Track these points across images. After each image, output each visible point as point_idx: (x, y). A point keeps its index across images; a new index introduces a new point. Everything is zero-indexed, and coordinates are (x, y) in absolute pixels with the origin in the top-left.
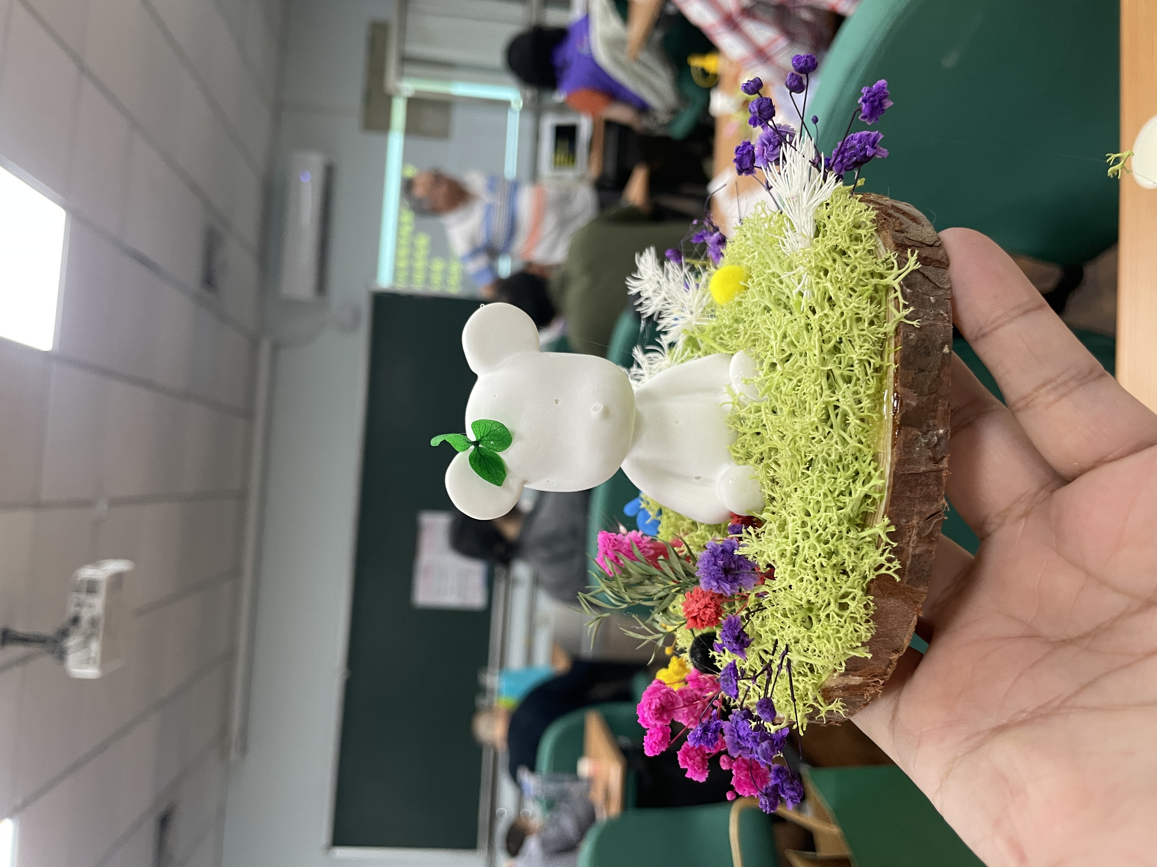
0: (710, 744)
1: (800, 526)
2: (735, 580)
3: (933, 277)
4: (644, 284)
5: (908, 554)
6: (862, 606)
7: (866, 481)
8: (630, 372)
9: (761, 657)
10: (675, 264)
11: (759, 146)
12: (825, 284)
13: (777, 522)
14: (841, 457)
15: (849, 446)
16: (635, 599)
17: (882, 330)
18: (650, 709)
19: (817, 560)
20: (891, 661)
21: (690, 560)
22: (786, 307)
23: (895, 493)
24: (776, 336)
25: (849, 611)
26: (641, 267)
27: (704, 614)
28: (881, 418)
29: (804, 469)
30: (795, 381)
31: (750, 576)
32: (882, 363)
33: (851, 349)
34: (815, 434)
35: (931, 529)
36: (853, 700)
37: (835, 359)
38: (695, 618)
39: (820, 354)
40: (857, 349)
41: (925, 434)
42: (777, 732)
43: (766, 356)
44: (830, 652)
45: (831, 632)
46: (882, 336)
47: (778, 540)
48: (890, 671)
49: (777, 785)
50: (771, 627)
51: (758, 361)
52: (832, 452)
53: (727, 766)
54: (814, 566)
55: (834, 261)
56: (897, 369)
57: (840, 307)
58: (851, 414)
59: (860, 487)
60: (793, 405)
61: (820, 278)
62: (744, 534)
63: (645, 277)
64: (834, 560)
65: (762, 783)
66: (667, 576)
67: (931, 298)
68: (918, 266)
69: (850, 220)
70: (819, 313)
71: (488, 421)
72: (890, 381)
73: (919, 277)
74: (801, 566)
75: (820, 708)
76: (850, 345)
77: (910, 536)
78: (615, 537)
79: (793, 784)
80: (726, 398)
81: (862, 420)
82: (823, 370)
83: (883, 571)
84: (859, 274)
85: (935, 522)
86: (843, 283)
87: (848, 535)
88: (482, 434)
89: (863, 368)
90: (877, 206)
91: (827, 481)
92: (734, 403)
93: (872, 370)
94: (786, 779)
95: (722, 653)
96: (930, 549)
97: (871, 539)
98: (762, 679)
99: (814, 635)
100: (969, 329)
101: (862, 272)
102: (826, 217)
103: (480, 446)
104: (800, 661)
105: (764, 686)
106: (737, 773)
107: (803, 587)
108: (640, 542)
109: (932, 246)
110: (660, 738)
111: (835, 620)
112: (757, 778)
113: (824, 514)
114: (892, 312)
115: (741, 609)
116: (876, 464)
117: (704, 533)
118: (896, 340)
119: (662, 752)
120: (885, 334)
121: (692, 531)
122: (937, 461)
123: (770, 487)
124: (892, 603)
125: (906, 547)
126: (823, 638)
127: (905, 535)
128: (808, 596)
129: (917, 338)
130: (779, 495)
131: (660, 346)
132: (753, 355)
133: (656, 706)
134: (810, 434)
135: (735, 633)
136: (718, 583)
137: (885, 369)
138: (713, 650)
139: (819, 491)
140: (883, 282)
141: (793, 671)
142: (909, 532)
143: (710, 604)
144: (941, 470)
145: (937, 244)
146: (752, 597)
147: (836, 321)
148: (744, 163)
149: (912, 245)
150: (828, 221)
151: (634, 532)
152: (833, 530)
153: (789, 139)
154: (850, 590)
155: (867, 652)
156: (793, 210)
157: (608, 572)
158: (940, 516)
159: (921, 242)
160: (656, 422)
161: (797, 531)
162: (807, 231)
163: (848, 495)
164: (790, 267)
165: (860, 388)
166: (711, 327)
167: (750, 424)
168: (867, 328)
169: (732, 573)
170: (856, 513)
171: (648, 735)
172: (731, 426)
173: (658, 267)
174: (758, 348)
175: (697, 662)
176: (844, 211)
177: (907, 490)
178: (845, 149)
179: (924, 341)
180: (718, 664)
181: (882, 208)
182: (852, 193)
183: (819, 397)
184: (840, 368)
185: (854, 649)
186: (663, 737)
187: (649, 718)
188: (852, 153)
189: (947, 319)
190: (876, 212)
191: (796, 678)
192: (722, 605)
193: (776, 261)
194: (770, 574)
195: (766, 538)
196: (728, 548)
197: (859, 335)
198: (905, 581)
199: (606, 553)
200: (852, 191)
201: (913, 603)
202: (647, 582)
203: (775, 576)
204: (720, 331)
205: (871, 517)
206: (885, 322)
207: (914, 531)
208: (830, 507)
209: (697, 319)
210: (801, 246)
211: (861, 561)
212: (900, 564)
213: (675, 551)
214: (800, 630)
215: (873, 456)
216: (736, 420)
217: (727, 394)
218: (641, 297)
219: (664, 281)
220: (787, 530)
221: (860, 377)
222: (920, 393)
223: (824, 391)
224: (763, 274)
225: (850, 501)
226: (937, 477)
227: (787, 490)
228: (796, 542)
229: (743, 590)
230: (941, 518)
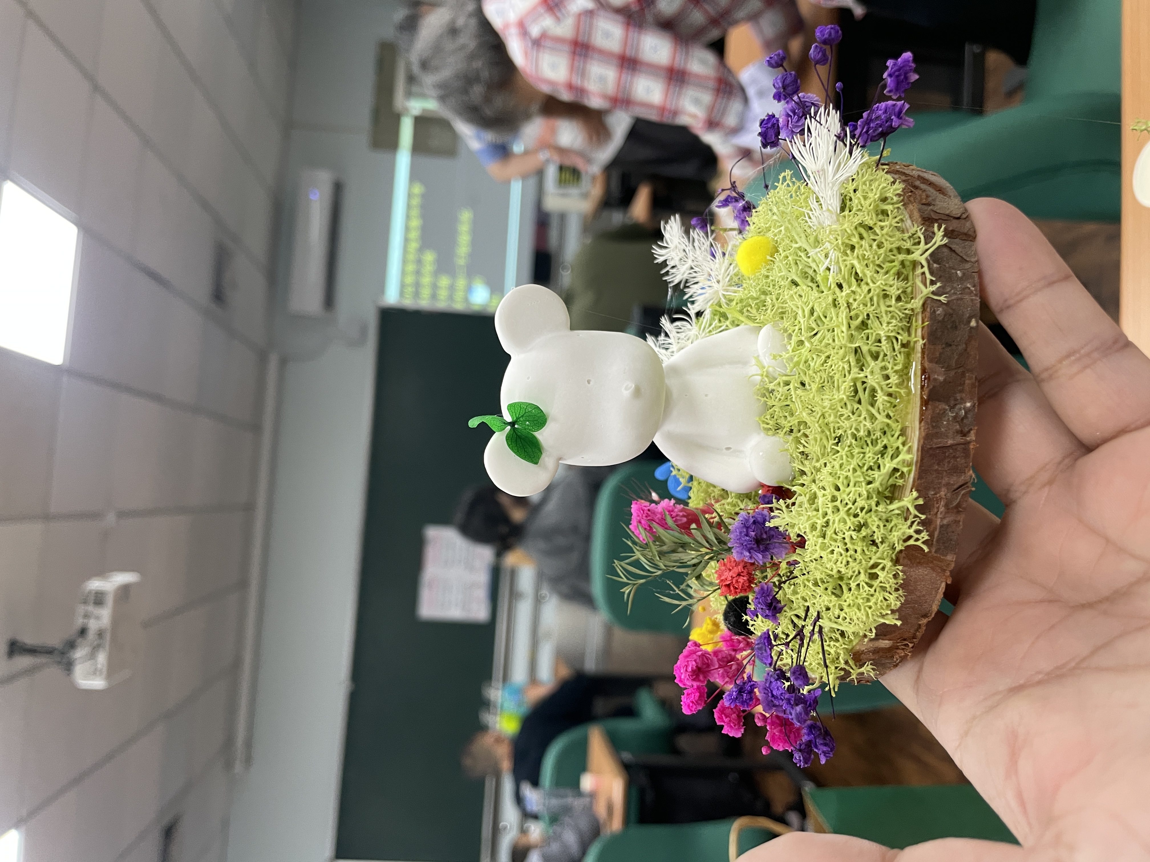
0: (746, 703)
1: (830, 500)
2: (766, 549)
3: (960, 250)
4: (670, 252)
5: (936, 526)
6: (891, 576)
7: (895, 455)
8: (658, 340)
9: (792, 621)
10: (701, 232)
11: (783, 117)
12: (852, 262)
13: (808, 495)
14: (869, 432)
15: (877, 422)
16: (669, 566)
17: (909, 306)
18: (686, 670)
19: (847, 533)
20: (920, 625)
21: (722, 528)
22: (813, 280)
23: (923, 466)
24: (804, 311)
25: (878, 581)
26: (667, 235)
27: (737, 582)
28: (909, 393)
29: (834, 444)
30: (823, 357)
31: (781, 545)
32: (909, 338)
33: (878, 325)
34: (844, 411)
35: (958, 500)
36: (883, 662)
37: (863, 335)
38: (728, 586)
39: (848, 331)
40: (885, 325)
41: (952, 408)
42: (809, 692)
43: (794, 330)
44: (860, 620)
45: (862, 601)
46: (909, 312)
47: (808, 513)
48: (919, 634)
49: (810, 741)
50: (803, 595)
51: (786, 335)
52: (860, 427)
53: (762, 723)
54: (844, 538)
55: (862, 238)
56: (924, 344)
57: (867, 284)
58: (879, 391)
59: (888, 463)
60: (821, 382)
61: (847, 255)
62: (774, 505)
63: (671, 245)
64: (864, 532)
65: (795, 737)
66: (700, 544)
67: (958, 272)
68: (946, 241)
69: (876, 197)
70: (846, 290)
71: (523, 403)
72: (917, 356)
73: (945, 250)
74: (831, 538)
75: (851, 670)
76: (877, 321)
77: (938, 508)
78: (648, 508)
79: (826, 740)
80: (753, 370)
81: (890, 395)
82: (851, 347)
83: (911, 542)
84: (886, 251)
85: (962, 493)
86: (870, 260)
87: (878, 508)
88: (517, 415)
89: (890, 344)
90: (903, 178)
91: (856, 456)
92: (762, 375)
93: (899, 346)
94: (819, 735)
95: (755, 618)
96: (957, 519)
97: (899, 512)
98: (796, 644)
99: (845, 603)
100: (995, 300)
101: (889, 249)
102: (852, 192)
103: (516, 426)
104: (831, 628)
105: (797, 649)
106: (771, 728)
107: (833, 559)
108: (673, 511)
109: (958, 218)
110: (697, 698)
111: (865, 589)
112: (791, 733)
113: (853, 489)
114: (919, 287)
115: (774, 576)
116: (904, 438)
117: (735, 500)
118: (924, 315)
119: (699, 711)
120: (912, 310)
121: (724, 498)
122: (964, 434)
123: (799, 459)
124: (922, 572)
125: (934, 518)
126: (853, 606)
127: (934, 507)
128: (839, 567)
129: (943, 313)
130: (808, 469)
131: (688, 315)
132: (781, 329)
133: (692, 668)
134: (838, 411)
135: (767, 600)
136: (750, 553)
137: (912, 344)
138: (746, 615)
139: (848, 467)
140: (910, 257)
141: (825, 637)
142: (937, 503)
143: (742, 572)
144: (969, 443)
145: (964, 216)
146: (783, 565)
147: (863, 298)
148: (769, 136)
149: (940, 219)
150: (855, 196)
151: (666, 500)
152: (863, 504)
153: (814, 110)
154: (880, 561)
155: (896, 619)
156: (819, 183)
157: (641, 539)
158: (968, 487)
159: (948, 215)
160: (686, 395)
161: (827, 506)
162: (833, 205)
163: (876, 469)
164: (817, 242)
165: (887, 364)
166: (739, 299)
167: (779, 396)
168: (895, 304)
169: (763, 543)
170: (884, 487)
171: (686, 694)
172: (760, 398)
173: (683, 235)
174: (785, 322)
175: (731, 625)
176: (870, 185)
177: (934, 463)
178: (871, 120)
179: (951, 315)
180: (752, 629)
181: (909, 180)
182: (877, 166)
183: (847, 374)
184: (868, 344)
185: (883, 616)
186: (700, 697)
187: (686, 679)
188: (877, 124)
189: (974, 292)
190: (902, 186)
191: (828, 643)
192: (753, 572)
193: (803, 235)
194: (802, 543)
195: (797, 511)
196: (759, 519)
197: (886, 312)
198: (933, 550)
199: (640, 522)
200: (878, 163)
201: (941, 570)
202: (681, 549)
203: (806, 547)
204: (747, 303)
205: (899, 490)
206: (912, 298)
207: (942, 503)
208: (859, 481)
209: (724, 288)
210: (827, 222)
211: (890, 533)
212: (928, 535)
213: (706, 519)
214: (831, 599)
215: (901, 431)
216: (765, 392)
217: (755, 367)
218: (667, 265)
219: (690, 249)
220: (818, 503)
221: (888, 354)
222: (947, 368)
223: (852, 369)
224: (790, 248)
225: (879, 476)
226: (964, 449)
227: (818, 465)
228: (826, 514)
229: (774, 558)
230: (968, 490)
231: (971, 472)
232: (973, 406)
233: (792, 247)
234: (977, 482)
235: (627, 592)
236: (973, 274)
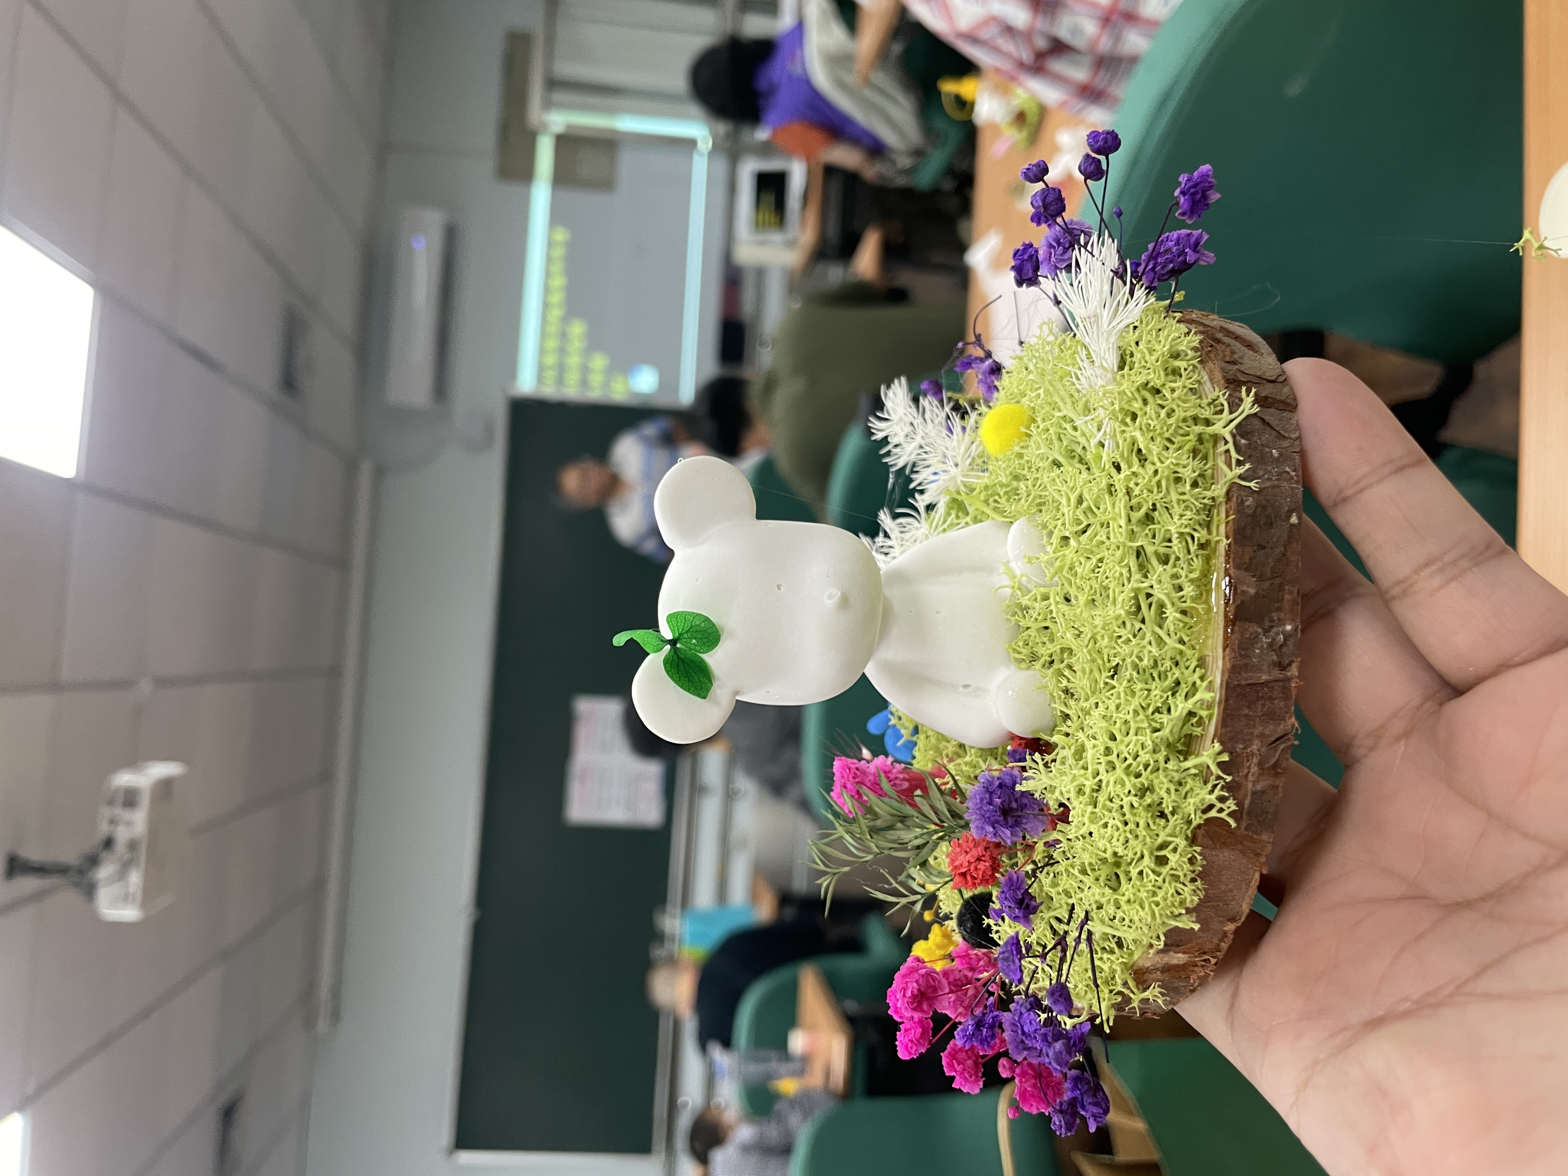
0: (985, 1043)
1: (1102, 753)
2: (1017, 823)
3: (1276, 422)
4: (892, 425)
5: (1247, 791)
6: (1186, 860)
7: (1190, 694)
8: (875, 542)
9: (1052, 927)
10: (934, 400)
11: (1044, 248)
12: (1133, 434)
13: (1073, 748)
14: (1156, 662)
15: (1166, 648)
16: (883, 849)
17: (1209, 494)
18: (904, 996)
19: (1125, 799)
20: (1225, 933)
21: (957, 796)
22: (1081, 461)
23: (1228, 710)
24: (1069, 500)
25: (1168, 867)
26: (888, 404)
27: (976, 869)
28: (1209, 610)
29: (1107, 677)
30: (1094, 561)
31: (1037, 819)
32: (1209, 537)
33: (1167, 519)
34: (1122, 632)
35: (1276, 757)
36: (1176, 985)
37: (1147, 531)
38: (963, 875)
39: (1127, 525)
40: (1176, 518)
41: (1267, 631)
42: (1074, 1027)
43: (1056, 526)
44: (1144, 921)
45: (1145, 894)
46: (1209, 502)
47: (1073, 772)
48: (1224, 946)
49: (1074, 1099)
50: (1065, 887)
51: (1045, 532)
52: (1144, 655)
53: (1008, 1073)
54: (1122, 807)
55: (1145, 402)
56: (1229, 545)
57: (1154, 464)
58: (1169, 606)
59: (1181, 702)
60: (1092, 592)
61: (1126, 425)
62: (1028, 763)
63: (894, 417)
64: (1148, 800)
65: (1054, 1095)
66: (927, 817)
67: (1274, 451)
68: (1256, 409)
69: (1165, 349)
70: (1125, 472)
71: (689, 613)
72: (1219, 561)
73: (1257, 423)
74: (1104, 806)
75: (1132, 995)
76: (1167, 513)
77: (1249, 767)
78: (856, 765)
79: (1096, 1097)
80: (1003, 580)
81: (1184, 612)
82: (1131, 547)
83: (1213, 813)
84: (1178, 420)
85: (1281, 748)
86: (1157, 432)
87: (1167, 766)
88: (680, 630)
89: (1184, 543)
90: (1201, 328)
91: (1138, 694)
92: (1013, 587)
93: (1196, 547)
94: (1085, 1089)
95: (1000, 922)
96: (1275, 784)
97: (1197, 771)
98: (1054, 957)
99: (1123, 898)
100: (1325, 492)
101: (1181, 418)
102: (1133, 344)
103: (678, 645)
104: (1104, 934)
105: (1057, 966)
106: (1021, 1082)
107: (1107, 835)
108: (890, 772)
109: (1274, 382)
110: (918, 1035)
111: (1149, 879)
112: (1047, 1089)
113: (1135, 738)
114: (1222, 469)
115: (1026, 863)
116: (1203, 671)
117: (975, 759)
118: (1228, 506)
119: (921, 1054)
120: (1213, 499)
121: (959, 756)
122: (1282, 667)
123: (1062, 700)
124: (1225, 856)
125: (1243, 781)
126: (1135, 902)
127: (1243, 766)
128: (1115, 846)
129: (1255, 504)
130: (1074, 711)
131: (916, 509)
132: (1039, 524)
133: (912, 992)
134: (1114, 631)
135: (1017, 895)
136: (994, 828)
137: (1213, 544)
138: (988, 917)
139: (1128, 708)
140: (1210, 430)
141: (1095, 947)
142: (1248, 761)
143: (984, 856)
144: (1289, 679)
145: (1281, 379)
146: (1040, 847)
147: (1147, 481)
148: (1025, 271)
149: (1248, 382)
150: (1137, 349)
151: (882, 757)
152: (1147, 759)
153: (1085, 239)
154: (1170, 839)
155: (1193, 922)
156: (1090, 334)
157: (847, 812)
158: (1289, 739)
159: (1259, 377)
160: (911, 612)
161: (1099, 761)
162: (1109, 361)
163: (1165, 712)
164: (1087, 410)
165: (1180, 570)
166: (982, 486)
167: (1035, 615)
168: (1189, 491)
169: (1013, 814)
170: (1176, 736)
171: (902, 1031)
172: (1010, 618)
173: (911, 404)
174: (1044, 515)
175: (967, 932)
176: (1157, 336)
177: (1243, 706)
178: (1159, 254)
179: (1264, 508)
180: (995, 936)
181: (1208, 331)
182: (1168, 312)
183: (1126, 583)
184: (1154, 543)
185: (1176, 917)
186: (922, 1034)
187: (903, 1008)
188: (1167, 259)
189: (1295, 478)
190: (1199, 337)
191: (1100, 955)
192: (999, 857)
193: (1068, 401)
194: (1064, 816)
195: (1058, 769)
196: (1007, 781)
197: (1179, 501)
198: (1243, 826)
199: (845, 787)
200: (1168, 309)
201: (1254, 855)
202: (899, 825)
203: (1070, 819)
204: (994, 491)
205: (1197, 742)
206: (1213, 484)
207: (1254, 760)
208: (1142, 728)
209: (963, 473)
210: (1100, 382)
211: (1184, 801)
212: (1235, 804)
213: (936, 784)
214: (1103, 891)
215: (1198, 661)
216: (1016, 610)
217: (1004, 575)
218: (888, 443)
219: (919, 422)
220: (1086, 758)
221: (1181, 556)
222: (1260, 577)
223: (1133, 574)
224: (1051, 418)
225: (1169, 720)
226: (1284, 688)
227: (1086, 705)
228: (1098, 774)
229: (1028, 837)
230: (1289, 744)
231: (1293, 719)
232: (1295, 630)
233: (1054, 416)
234: (1302, 732)
235: (825, 884)
236: (1294, 454)
